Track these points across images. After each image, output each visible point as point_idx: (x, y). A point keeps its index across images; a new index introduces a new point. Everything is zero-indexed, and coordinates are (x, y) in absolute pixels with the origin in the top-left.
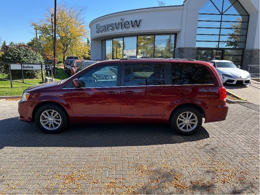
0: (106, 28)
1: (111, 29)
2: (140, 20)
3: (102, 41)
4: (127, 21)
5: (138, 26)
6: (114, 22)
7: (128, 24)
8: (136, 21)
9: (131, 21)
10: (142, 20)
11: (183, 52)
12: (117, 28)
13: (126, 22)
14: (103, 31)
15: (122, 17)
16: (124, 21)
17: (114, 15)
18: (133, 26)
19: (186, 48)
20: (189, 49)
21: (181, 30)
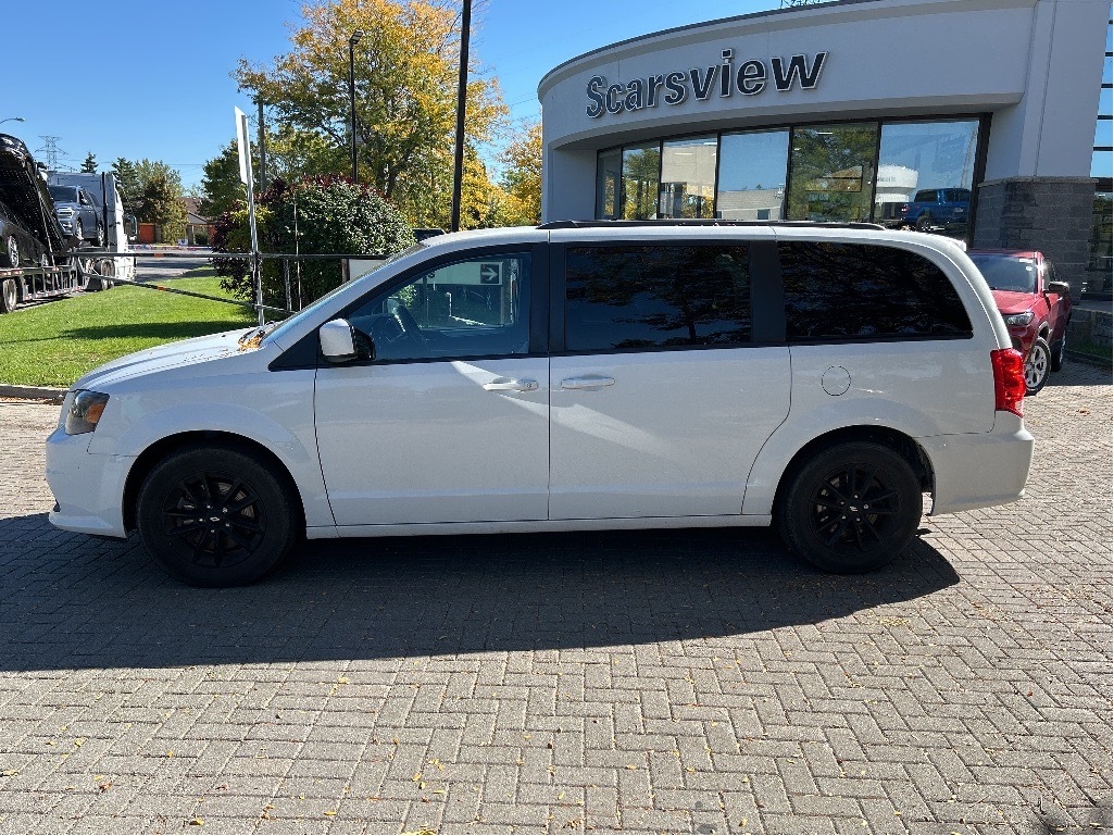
0: (645, 92)
1: (668, 99)
2: (820, 57)
3: (600, 151)
4: (752, 62)
5: (807, 83)
6: (685, 68)
7: (761, 73)
8: (798, 61)
9: (776, 62)
10: (828, 53)
11: (1027, 198)
12: (700, 94)
13: (748, 64)
14: (629, 107)
15: (727, 44)
16: (739, 63)
17: (688, 32)
18: (782, 85)
19: (1043, 181)
20: (1056, 184)
21: (1022, 95)
